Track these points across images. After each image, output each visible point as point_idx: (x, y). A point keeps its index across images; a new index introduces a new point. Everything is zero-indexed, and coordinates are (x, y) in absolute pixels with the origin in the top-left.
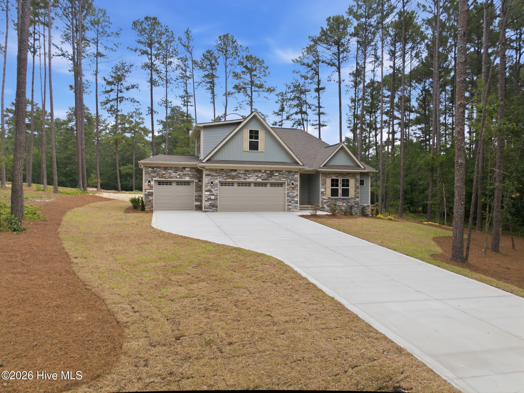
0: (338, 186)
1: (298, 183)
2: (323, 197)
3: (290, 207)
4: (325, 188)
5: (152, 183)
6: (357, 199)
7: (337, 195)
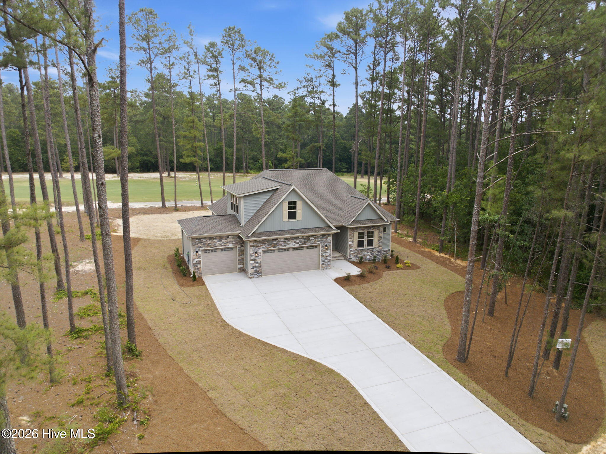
0: (364, 238)
1: (331, 244)
2: (351, 249)
3: (324, 265)
4: (353, 241)
5: (200, 253)
6: (380, 248)
7: (363, 246)
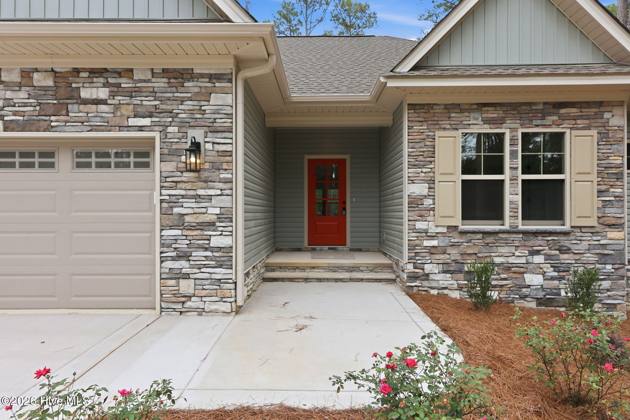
0: (501, 171)
1: (237, 143)
2: (420, 225)
3: (186, 286)
4: (432, 182)
6: (613, 234)
7: (498, 215)
